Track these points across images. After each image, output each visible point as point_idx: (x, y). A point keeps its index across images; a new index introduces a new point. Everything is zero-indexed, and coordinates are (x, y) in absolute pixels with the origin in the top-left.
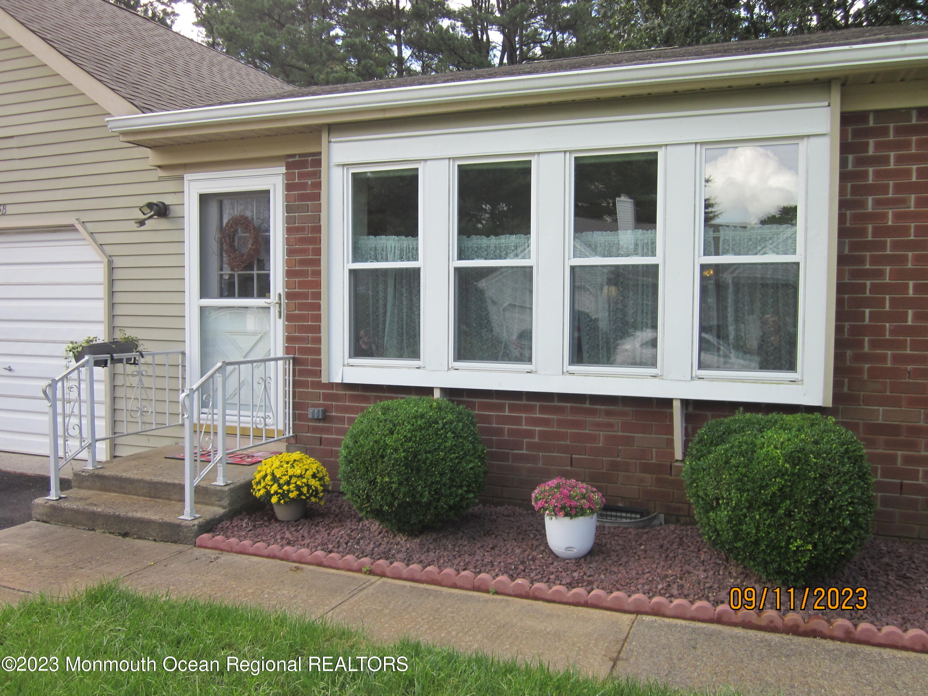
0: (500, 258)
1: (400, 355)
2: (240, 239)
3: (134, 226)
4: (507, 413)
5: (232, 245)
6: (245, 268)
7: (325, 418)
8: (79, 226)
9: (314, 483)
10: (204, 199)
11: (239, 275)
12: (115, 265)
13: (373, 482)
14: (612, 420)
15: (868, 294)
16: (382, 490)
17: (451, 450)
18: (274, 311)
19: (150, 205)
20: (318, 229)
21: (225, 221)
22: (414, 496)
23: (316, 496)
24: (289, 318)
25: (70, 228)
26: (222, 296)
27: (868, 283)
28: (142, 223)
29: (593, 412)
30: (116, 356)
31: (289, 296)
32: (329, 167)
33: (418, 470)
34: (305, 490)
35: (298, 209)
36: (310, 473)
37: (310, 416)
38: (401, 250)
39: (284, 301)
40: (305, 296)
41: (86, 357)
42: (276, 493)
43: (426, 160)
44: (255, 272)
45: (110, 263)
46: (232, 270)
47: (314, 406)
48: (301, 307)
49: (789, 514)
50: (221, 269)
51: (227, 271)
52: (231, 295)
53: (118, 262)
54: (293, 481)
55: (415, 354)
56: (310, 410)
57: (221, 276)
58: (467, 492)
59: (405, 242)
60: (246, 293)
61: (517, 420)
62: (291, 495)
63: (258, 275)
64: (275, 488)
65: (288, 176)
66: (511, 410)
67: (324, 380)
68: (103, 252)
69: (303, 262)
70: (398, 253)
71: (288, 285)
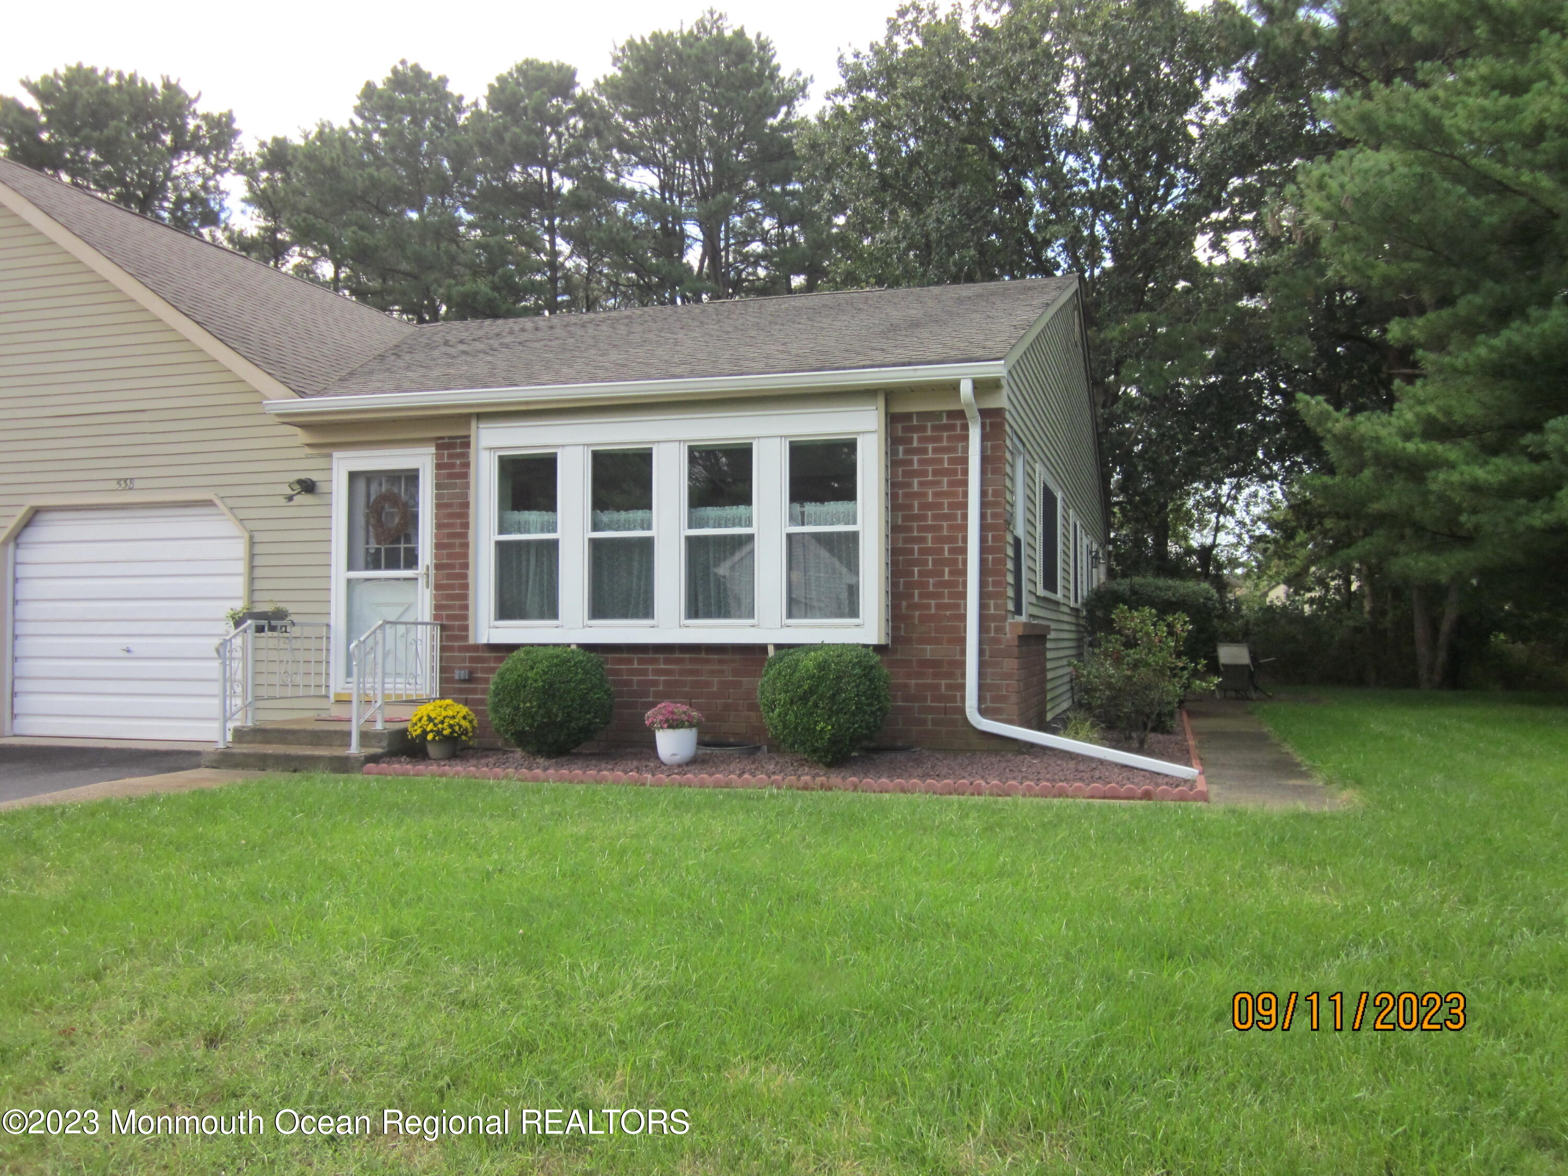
0: (629, 529)
1: (542, 616)
2: (387, 514)
3: (283, 501)
4: (636, 666)
5: (379, 520)
6: (392, 542)
7: (470, 680)
8: (217, 502)
9: (465, 724)
10: (353, 476)
11: (386, 550)
12: (256, 540)
13: (517, 708)
14: (724, 667)
15: (916, 556)
16: (524, 715)
17: (582, 681)
18: (421, 582)
19: (300, 482)
20: (466, 505)
21: (372, 498)
22: (549, 717)
23: (466, 734)
24: (438, 587)
25: (209, 503)
26: (367, 568)
27: (916, 547)
28: (290, 498)
29: (708, 661)
30: (273, 623)
31: (438, 567)
32: (477, 449)
33: (554, 696)
34: (457, 728)
35: (448, 487)
36: (461, 715)
37: (457, 677)
38: (543, 525)
39: (432, 572)
40: (451, 566)
41: (249, 622)
42: (432, 731)
43: (563, 446)
44: (402, 546)
45: (251, 537)
46: (378, 543)
47: (460, 668)
48: (449, 576)
49: (816, 705)
50: (367, 543)
51: (373, 546)
52: (377, 567)
53: (258, 537)
54: (447, 720)
55: (554, 615)
56: (457, 672)
57: (367, 549)
58: (595, 717)
59: (545, 516)
60: (392, 564)
61: (644, 672)
62: (446, 732)
63: (406, 549)
64: (430, 727)
65: (438, 456)
66: (640, 663)
67: (471, 641)
68: (244, 527)
69: (452, 535)
70: (539, 526)
71: (437, 556)
